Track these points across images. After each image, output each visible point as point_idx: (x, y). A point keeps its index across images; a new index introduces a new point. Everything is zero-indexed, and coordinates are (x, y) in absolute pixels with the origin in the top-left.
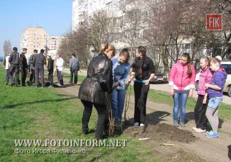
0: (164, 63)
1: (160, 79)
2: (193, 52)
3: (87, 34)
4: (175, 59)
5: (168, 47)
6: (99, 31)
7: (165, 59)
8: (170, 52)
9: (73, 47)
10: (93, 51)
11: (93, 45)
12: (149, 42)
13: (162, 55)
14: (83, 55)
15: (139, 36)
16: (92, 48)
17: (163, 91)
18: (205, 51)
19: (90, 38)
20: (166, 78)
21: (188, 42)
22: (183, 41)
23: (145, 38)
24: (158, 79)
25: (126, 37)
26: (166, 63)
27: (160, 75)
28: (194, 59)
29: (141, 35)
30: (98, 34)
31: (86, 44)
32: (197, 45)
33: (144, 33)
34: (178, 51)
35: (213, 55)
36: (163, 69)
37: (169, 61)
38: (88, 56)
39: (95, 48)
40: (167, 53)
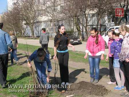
0: (78, 29)
1: (76, 42)
2: (98, 19)
3: (19, 12)
4: (85, 25)
5: (79, 17)
6: (28, 10)
7: (78, 26)
8: (81, 21)
9: (10, 22)
10: (25, 24)
11: (25, 20)
12: (65, 15)
13: (76, 23)
14: (18, 27)
15: (58, 11)
16: (24, 22)
17: (79, 51)
18: (106, 18)
19: (23, 15)
20: (80, 41)
21: (93, 12)
22: (90, 12)
23: (62, 12)
24: (74, 42)
25: (48, 12)
26: (79, 29)
27: (76, 39)
28: (99, 24)
29: (59, 10)
30: (27, 11)
31: (20, 19)
32: (100, 14)
33: (61, 8)
34: (87, 20)
35: (112, 20)
36: (77, 33)
37: (81, 27)
38: (22, 28)
39: (26, 22)
40: (79, 22)
